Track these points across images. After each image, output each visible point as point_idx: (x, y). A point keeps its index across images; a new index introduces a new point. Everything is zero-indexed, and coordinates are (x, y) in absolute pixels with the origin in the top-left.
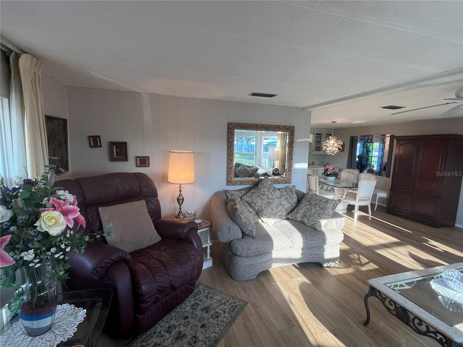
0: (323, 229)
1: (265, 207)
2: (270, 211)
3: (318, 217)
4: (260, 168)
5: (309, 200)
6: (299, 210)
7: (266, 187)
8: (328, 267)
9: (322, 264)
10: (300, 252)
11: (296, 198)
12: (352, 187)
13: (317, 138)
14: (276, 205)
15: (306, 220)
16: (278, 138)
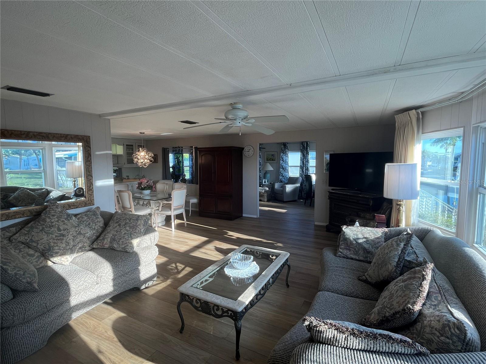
0: (136, 249)
1: (55, 243)
2: (64, 245)
3: (129, 237)
4: (54, 190)
5: (117, 221)
6: (107, 234)
7: (53, 216)
8: (146, 288)
9: (139, 288)
10: (111, 284)
11: (103, 222)
12: (168, 197)
13: (128, 150)
14: (73, 236)
15: (115, 244)
16: (78, 149)
